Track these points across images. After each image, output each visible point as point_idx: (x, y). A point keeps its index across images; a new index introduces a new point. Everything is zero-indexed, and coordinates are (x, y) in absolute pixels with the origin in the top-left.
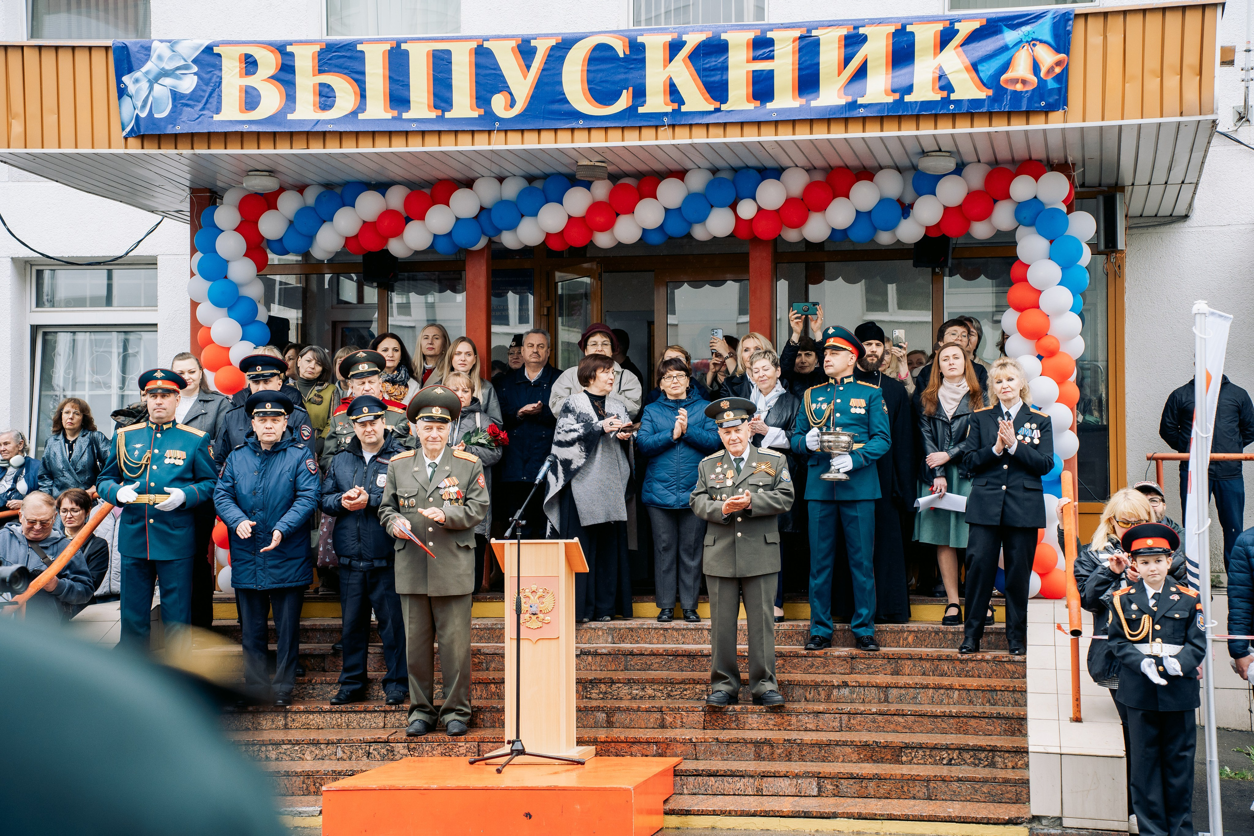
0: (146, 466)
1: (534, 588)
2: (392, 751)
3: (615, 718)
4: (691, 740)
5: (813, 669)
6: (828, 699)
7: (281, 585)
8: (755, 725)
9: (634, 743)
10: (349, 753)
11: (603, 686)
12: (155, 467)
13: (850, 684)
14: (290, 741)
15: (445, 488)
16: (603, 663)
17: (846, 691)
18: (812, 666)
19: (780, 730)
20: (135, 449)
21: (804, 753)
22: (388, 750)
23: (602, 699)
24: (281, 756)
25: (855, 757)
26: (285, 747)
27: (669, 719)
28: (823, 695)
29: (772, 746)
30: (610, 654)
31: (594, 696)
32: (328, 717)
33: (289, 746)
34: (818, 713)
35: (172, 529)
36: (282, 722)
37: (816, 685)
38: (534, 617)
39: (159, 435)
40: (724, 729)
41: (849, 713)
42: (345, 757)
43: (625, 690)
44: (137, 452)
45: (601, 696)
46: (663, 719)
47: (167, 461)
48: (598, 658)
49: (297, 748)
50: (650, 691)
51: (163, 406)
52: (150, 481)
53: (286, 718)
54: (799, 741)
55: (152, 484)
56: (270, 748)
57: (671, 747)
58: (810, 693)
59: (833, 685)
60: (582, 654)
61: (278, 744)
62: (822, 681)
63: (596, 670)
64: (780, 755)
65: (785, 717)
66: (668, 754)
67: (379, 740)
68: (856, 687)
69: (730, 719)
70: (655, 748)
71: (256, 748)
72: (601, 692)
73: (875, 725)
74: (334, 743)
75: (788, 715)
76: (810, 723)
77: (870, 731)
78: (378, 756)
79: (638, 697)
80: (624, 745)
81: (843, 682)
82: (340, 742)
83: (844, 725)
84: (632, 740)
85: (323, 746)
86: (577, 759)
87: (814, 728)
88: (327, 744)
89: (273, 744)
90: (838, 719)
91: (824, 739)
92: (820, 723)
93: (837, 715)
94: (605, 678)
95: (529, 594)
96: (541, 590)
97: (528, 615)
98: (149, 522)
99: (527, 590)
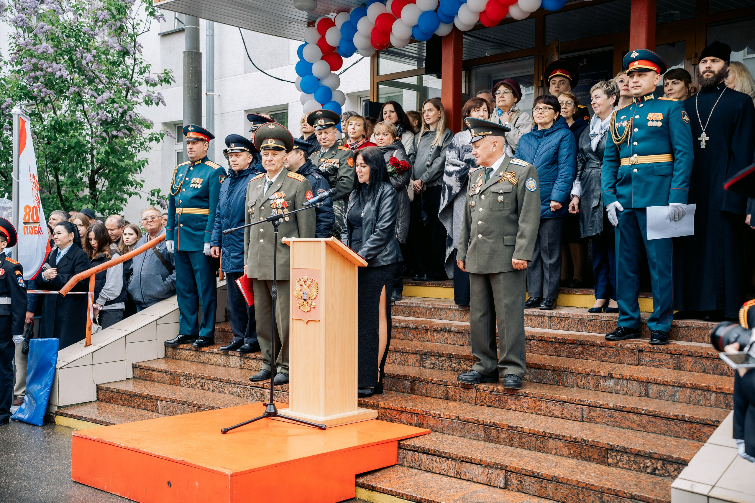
0: (180, 188)
1: (306, 278)
2: (263, 395)
3: (416, 386)
4: (439, 415)
5: (606, 358)
6: (596, 388)
8: (513, 407)
10: (243, 392)
11: (433, 358)
12: (184, 190)
13: (614, 376)
14: (218, 379)
15: (274, 199)
16: (455, 339)
17: (611, 382)
18: (605, 355)
19: (532, 413)
20: (179, 177)
21: (524, 440)
22: (261, 394)
23: (433, 368)
24: (215, 388)
25: (565, 451)
26: (216, 382)
27: (451, 393)
28: (592, 383)
29: (498, 430)
30: (458, 332)
31: (427, 365)
33: (218, 382)
34: (563, 402)
35: (194, 231)
36: (239, 364)
37: (587, 375)
38: (305, 303)
39: (192, 168)
40: (490, 406)
41: (589, 405)
42: (241, 395)
43: (447, 363)
44: (179, 180)
45: (432, 366)
46: (447, 392)
47: (191, 186)
48: (452, 334)
49: (221, 384)
50: (464, 366)
51: (193, 150)
52: (180, 198)
53: (241, 361)
56: (210, 382)
57: (426, 419)
58: (581, 381)
59: (600, 376)
60: (441, 330)
61: (213, 380)
62: (591, 371)
63: (450, 344)
64: (504, 439)
65: (537, 403)
66: (425, 425)
67: (258, 386)
68: (620, 379)
69: (495, 398)
70: (416, 418)
71: (203, 381)
72: (432, 363)
73: (612, 420)
74: (237, 384)
75: (539, 401)
76: (557, 410)
77: (607, 425)
78: (256, 398)
79: (456, 370)
80: (396, 412)
81: (609, 374)
82: (240, 383)
83: (585, 416)
84: (400, 409)
85: (233, 385)
86: (320, 424)
87: (560, 416)
88: (235, 384)
89: (211, 380)
90: (580, 410)
91: (540, 430)
92: (565, 411)
93: (579, 406)
94: (434, 352)
95: (303, 283)
96: (310, 280)
97: (302, 300)
98: (180, 226)
99: (302, 280)
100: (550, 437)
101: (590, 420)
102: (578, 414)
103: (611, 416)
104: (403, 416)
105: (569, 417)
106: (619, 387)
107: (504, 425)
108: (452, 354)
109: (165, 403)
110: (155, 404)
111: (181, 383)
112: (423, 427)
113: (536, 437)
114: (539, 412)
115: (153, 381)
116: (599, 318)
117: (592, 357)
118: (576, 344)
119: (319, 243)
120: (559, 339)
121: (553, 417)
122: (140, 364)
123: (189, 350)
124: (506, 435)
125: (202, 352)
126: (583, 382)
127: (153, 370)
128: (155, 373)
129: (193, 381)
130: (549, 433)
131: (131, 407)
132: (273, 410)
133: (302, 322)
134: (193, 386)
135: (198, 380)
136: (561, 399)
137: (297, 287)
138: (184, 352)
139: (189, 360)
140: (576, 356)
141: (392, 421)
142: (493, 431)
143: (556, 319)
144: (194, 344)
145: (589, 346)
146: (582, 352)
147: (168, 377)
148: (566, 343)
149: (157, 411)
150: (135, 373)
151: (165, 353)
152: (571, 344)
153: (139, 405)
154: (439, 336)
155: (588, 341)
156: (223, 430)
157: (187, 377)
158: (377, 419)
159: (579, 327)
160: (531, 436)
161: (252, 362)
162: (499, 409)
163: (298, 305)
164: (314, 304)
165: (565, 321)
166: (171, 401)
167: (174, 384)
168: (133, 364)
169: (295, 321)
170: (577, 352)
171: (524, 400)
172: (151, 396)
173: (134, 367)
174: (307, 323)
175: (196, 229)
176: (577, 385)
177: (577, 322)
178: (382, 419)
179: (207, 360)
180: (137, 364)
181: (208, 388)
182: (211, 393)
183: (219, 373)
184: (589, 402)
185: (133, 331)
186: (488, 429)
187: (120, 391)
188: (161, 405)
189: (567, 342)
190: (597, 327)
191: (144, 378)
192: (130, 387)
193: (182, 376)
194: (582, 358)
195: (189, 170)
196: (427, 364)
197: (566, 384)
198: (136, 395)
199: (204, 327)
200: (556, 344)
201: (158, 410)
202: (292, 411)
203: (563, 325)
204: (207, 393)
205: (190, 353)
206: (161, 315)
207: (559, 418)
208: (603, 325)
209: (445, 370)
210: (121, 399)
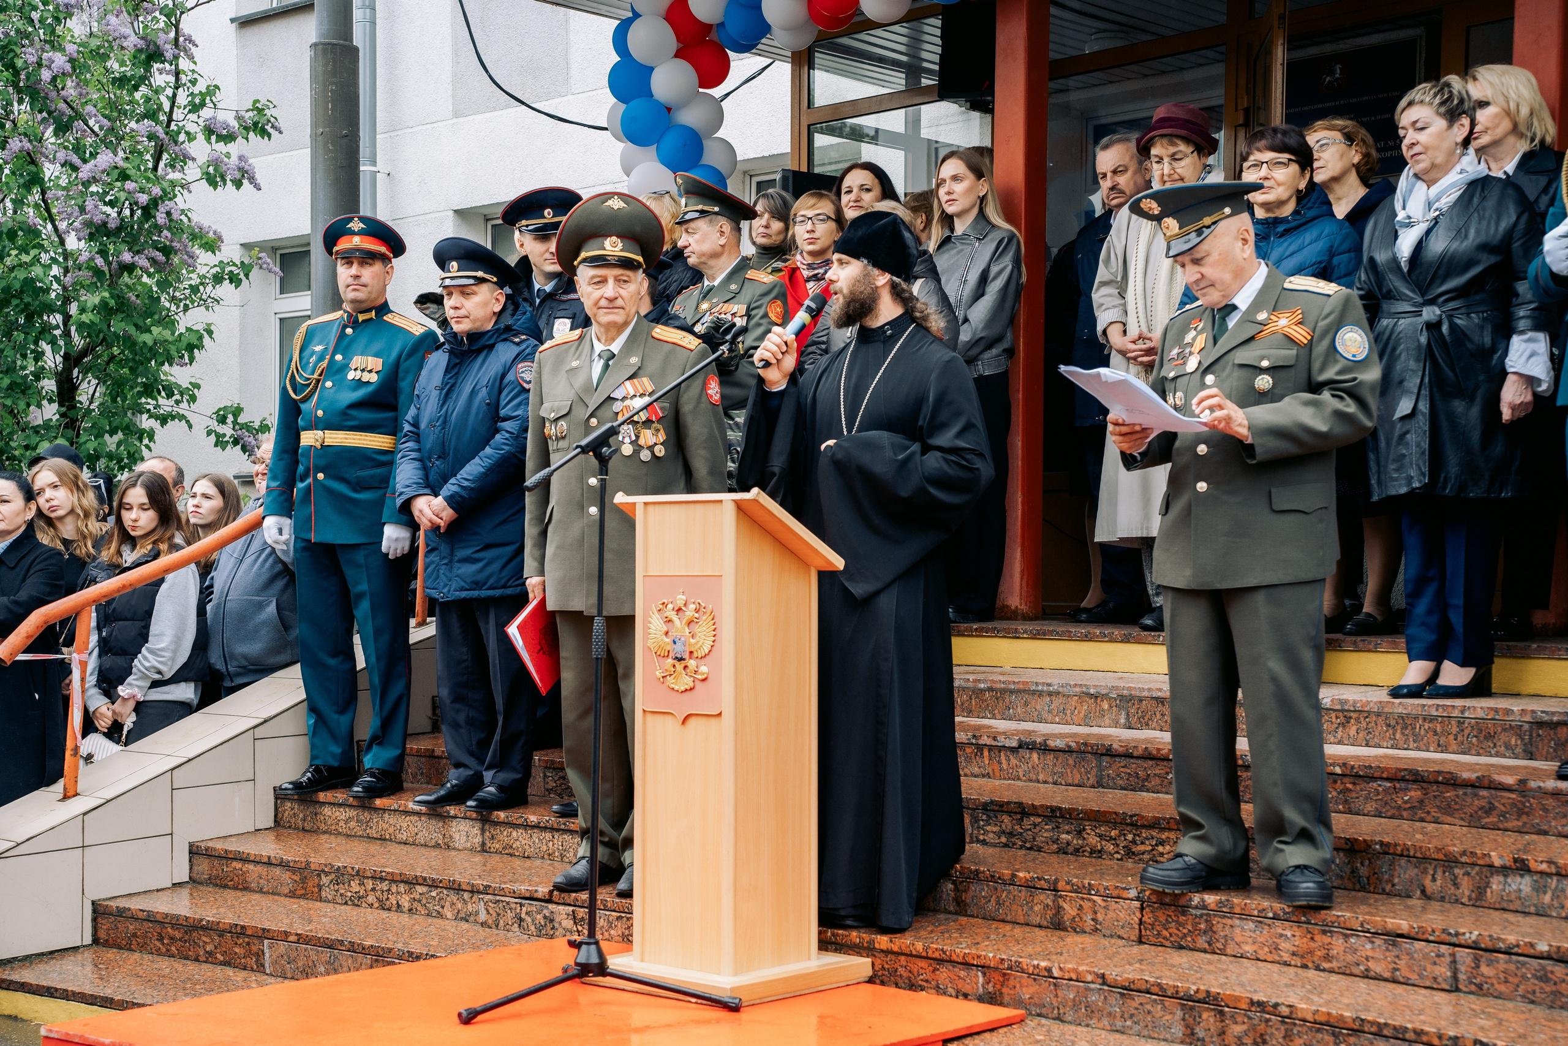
0: (318, 381)
1: (681, 599)
2: (552, 921)
3: (971, 893)
4: (1049, 970)
5: (1492, 819)
6: (1478, 899)
7: (475, 594)
8: (1248, 948)
9: (941, 961)
10: (494, 915)
11: (1006, 819)
12: (329, 384)
13: (1533, 865)
14: (425, 879)
15: (624, 399)
16: (1057, 769)
17: (1524, 884)
18: (1490, 810)
19: (1305, 966)
20: (313, 353)
22: (545, 917)
23: (1006, 845)
24: (415, 904)
26: (420, 889)
27: (1069, 910)
29: (1222, 1013)
30: (1068, 751)
31: (990, 838)
32: (536, 835)
33: (424, 889)
34: (1395, 937)
35: (355, 491)
36: (478, 840)
37: (1450, 862)
38: (679, 666)
39: (349, 331)
40: (1181, 947)
41: (1474, 946)
42: (490, 922)
43: (1046, 832)
44: (313, 359)
45: (1003, 839)
46: (1059, 909)
47: (351, 375)
48: (1050, 757)
49: (434, 894)
50: (1093, 840)
52: (317, 406)
53: (483, 831)
54: (1285, 1011)
55: (320, 413)
56: (402, 888)
57: (1011, 983)
58: (1434, 880)
59: (1491, 866)
60: (1020, 747)
61: (411, 882)
62: (1464, 853)
63: (1045, 782)
64: (1239, 1038)
65: (1317, 938)
66: (1006, 999)
67: (536, 895)
68: (1549, 875)
69: (1195, 925)
70: (981, 980)
71: (385, 886)
72: (1003, 832)
73: (1548, 989)
74: (479, 892)
75: (1324, 932)
76: (1378, 960)
77: (1532, 1002)
78: (533, 928)
79: (1070, 849)
80: (923, 964)
81: (1515, 860)
82: (486, 890)
83: (1462, 977)
84: (937, 955)
85: (466, 895)
86: (725, 997)
87: (1387, 975)
88: (472, 892)
89: (406, 882)
90: (1448, 959)
91: (1347, 1014)
92: (1402, 963)
93: (1443, 949)
94: (1009, 803)
95: (673, 615)
96: (692, 607)
97: (670, 661)
98: (315, 478)
99: (670, 606)
100: (1378, 1034)
101: (1480, 987)
102: (1443, 971)
103: (1544, 978)
104: (944, 974)
105: (1414, 977)
106: (1547, 898)
107: (1238, 999)
108: (1060, 809)
109: (282, 947)
110: (254, 948)
111: (323, 894)
112: (1001, 1004)
113: (1333, 1034)
114: (1326, 965)
115: (246, 889)
116: (1456, 713)
117: (1451, 815)
118: (1403, 779)
119: (717, 505)
120: (1353, 767)
121: (1367, 977)
122: (210, 844)
123: (340, 805)
124: (1245, 1027)
125: (376, 809)
126: (1439, 882)
127: (245, 859)
128: (251, 867)
129: (355, 886)
130: (1372, 1023)
131: (187, 958)
132: (595, 960)
133: (669, 718)
134: (356, 901)
135: (369, 884)
136: (1389, 926)
137: (657, 624)
138: (327, 811)
139: (340, 833)
140: (1405, 814)
141: (912, 987)
142: (1205, 1015)
143: (1333, 715)
144: (356, 789)
145: (1442, 788)
146: (1421, 802)
147: (286, 877)
148: (1373, 778)
149: (260, 968)
150: (195, 868)
151: (276, 816)
152: (1388, 779)
153: (210, 953)
154: (1014, 761)
155: (1439, 773)
156: (465, 1014)
157: (341, 875)
158: (871, 981)
159: (1398, 736)
160: (1318, 1030)
161: (514, 834)
162: (1208, 956)
163: (659, 674)
164: (704, 669)
165: (1357, 720)
166: (302, 939)
167: (303, 896)
168: (191, 845)
169: (649, 717)
170: (1406, 802)
171: (1280, 931)
172: (243, 927)
173: (194, 851)
174: (684, 722)
175: (360, 486)
176: (1423, 892)
177: (1393, 722)
178: (883, 983)
179: (391, 830)
180: (203, 845)
181: (399, 906)
182: (405, 918)
183: (423, 864)
184: (1474, 937)
185: (191, 756)
186: (1192, 1008)
187: (159, 918)
188: (269, 952)
189: (1377, 774)
190: (1451, 737)
191: (220, 883)
192: (181, 906)
193: (327, 874)
194: (1422, 820)
195: (342, 335)
196: (991, 835)
197: (1388, 888)
198: (202, 927)
199: (379, 744)
200: (1346, 780)
201: (263, 966)
202: (642, 960)
203: (1353, 731)
204: (393, 916)
205: (342, 814)
206: (266, 715)
207: (1386, 980)
208: (1467, 732)
209: (1039, 849)
210: (161, 939)
